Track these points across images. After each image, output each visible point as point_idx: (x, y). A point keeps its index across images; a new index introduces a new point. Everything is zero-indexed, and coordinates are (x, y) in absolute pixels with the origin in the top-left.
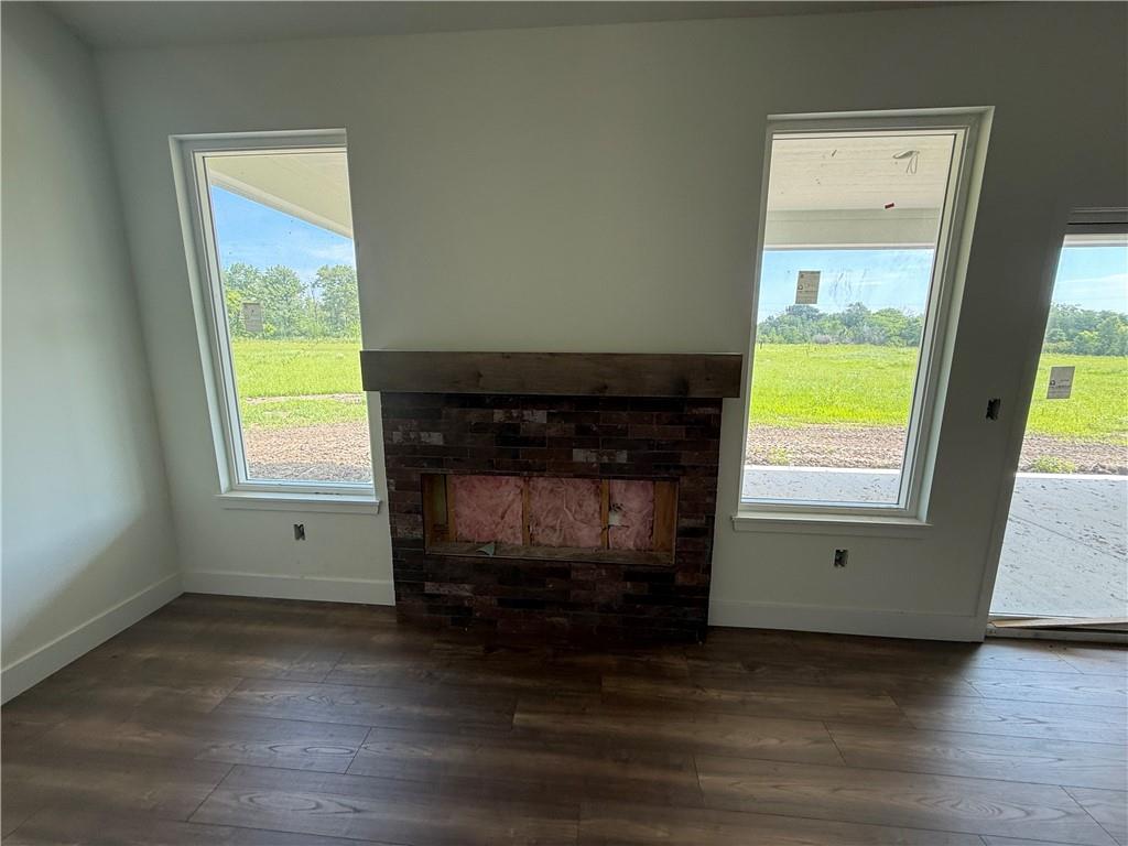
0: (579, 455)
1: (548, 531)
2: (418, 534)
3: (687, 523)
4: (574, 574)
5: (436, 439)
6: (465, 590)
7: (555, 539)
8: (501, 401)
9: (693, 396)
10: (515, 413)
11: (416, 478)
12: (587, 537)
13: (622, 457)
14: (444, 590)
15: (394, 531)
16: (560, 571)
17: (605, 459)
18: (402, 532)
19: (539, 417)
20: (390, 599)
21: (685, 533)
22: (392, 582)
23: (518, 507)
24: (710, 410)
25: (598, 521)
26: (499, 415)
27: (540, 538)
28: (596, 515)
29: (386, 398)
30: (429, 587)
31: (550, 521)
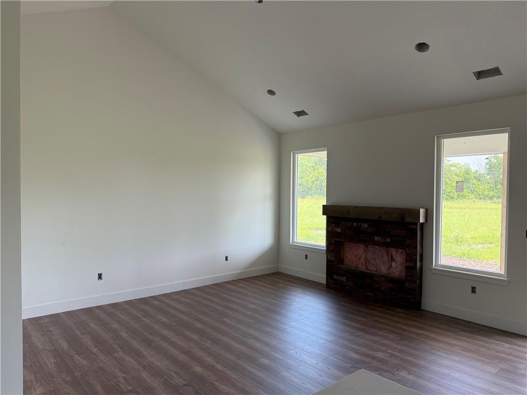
0: (376, 238)
1: (373, 266)
2: (333, 259)
3: (408, 264)
4: (375, 278)
5: (339, 230)
6: (344, 279)
7: (374, 269)
8: (356, 220)
9: (407, 221)
10: (359, 224)
11: (333, 241)
12: (384, 270)
13: (388, 240)
14: (339, 278)
15: (327, 257)
16: (370, 276)
17: (383, 240)
18: (329, 257)
19: (366, 225)
20: (324, 282)
21: (407, 268)
22: (325, 276)
23: (363, 256)
24: (414, 226)
25: (387, 264)
26: (355, 224)
27: (369, 268)
28: (387, 262)
29: (328, 218)
30: (335, 276)
31: (373, 262)
